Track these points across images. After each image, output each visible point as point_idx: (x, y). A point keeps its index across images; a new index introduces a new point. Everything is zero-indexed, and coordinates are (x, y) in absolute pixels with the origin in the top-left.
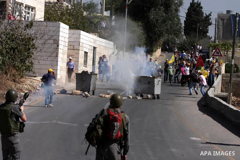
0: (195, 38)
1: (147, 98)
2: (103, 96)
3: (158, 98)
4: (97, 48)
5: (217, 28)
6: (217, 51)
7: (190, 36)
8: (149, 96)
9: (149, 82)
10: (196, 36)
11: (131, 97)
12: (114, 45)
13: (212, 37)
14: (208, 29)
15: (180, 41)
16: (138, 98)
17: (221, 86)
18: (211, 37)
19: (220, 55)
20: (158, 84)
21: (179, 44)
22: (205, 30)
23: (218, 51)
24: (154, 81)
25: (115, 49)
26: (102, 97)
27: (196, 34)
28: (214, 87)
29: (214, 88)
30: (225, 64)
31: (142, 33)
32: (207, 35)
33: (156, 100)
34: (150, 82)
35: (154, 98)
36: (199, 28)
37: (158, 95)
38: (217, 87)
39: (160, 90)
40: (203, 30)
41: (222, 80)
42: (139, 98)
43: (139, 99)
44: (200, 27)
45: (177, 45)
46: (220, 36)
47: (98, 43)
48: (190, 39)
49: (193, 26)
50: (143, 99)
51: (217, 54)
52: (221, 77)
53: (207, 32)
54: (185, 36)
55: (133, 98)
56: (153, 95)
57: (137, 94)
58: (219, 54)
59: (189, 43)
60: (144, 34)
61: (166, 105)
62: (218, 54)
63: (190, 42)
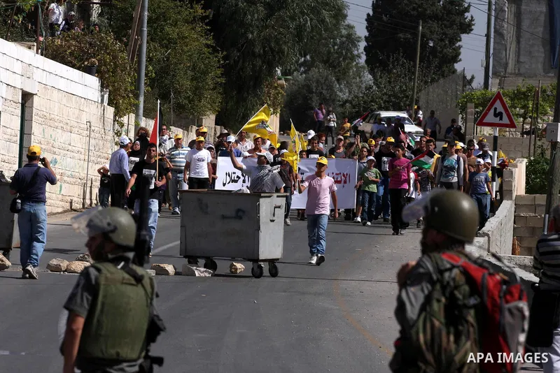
0: (410, 79)
1: (233, 274)
2: (64, 264)
3: (274, 273)
4: (35, 98)
5: (492, 36)
6: (496, 109)
7: (390, 72)
8: (239, 266)
9: (239, 210)
10: (414, 73)
11: (170, 268)
12: (102, 91)
13: (473, 77)
14: (460, 47)
15: (350, 93)
16: (197, 274)
17: (513, 245)
18: (469, 77)
19: (508, 122)
20: (272, 221)
21: (347, 101)
22: (449, 51)
23: (500, 109)
24: (257, 209)
25: (106, 103)
26: (57, 269)
27: (414, 66)
28: (488, 235)
29: (486, 238)
30: (526, 160)
31: (208, 46)
32: (454, 71)
33: (266, 281)
34: (244, 212)
35: (257, 273)
36: (424, 45)
37: (272, 262)
38: (498, 237)
39: (282, 243)
40: (441, 52)
41: (517, 219)
42: (200, 272)
43: (200, 277)
44: (428, 40)
45: (343, 105)
46: (507, 64)
47: (38, 75)
48: (390, 82)
49: (401, 35)
50: (214, 275)
51: (497, 120)
52: (513, 209)
53: (455, 58)
54: (372, 72)
55: (177, 273)
56: (256, 260)
57: (193, 260)
58: (506, 120)
59: (385, 98)
60: (215, 51)
61: (303, 293)
62: (501, 119)
63: (390, 96)
